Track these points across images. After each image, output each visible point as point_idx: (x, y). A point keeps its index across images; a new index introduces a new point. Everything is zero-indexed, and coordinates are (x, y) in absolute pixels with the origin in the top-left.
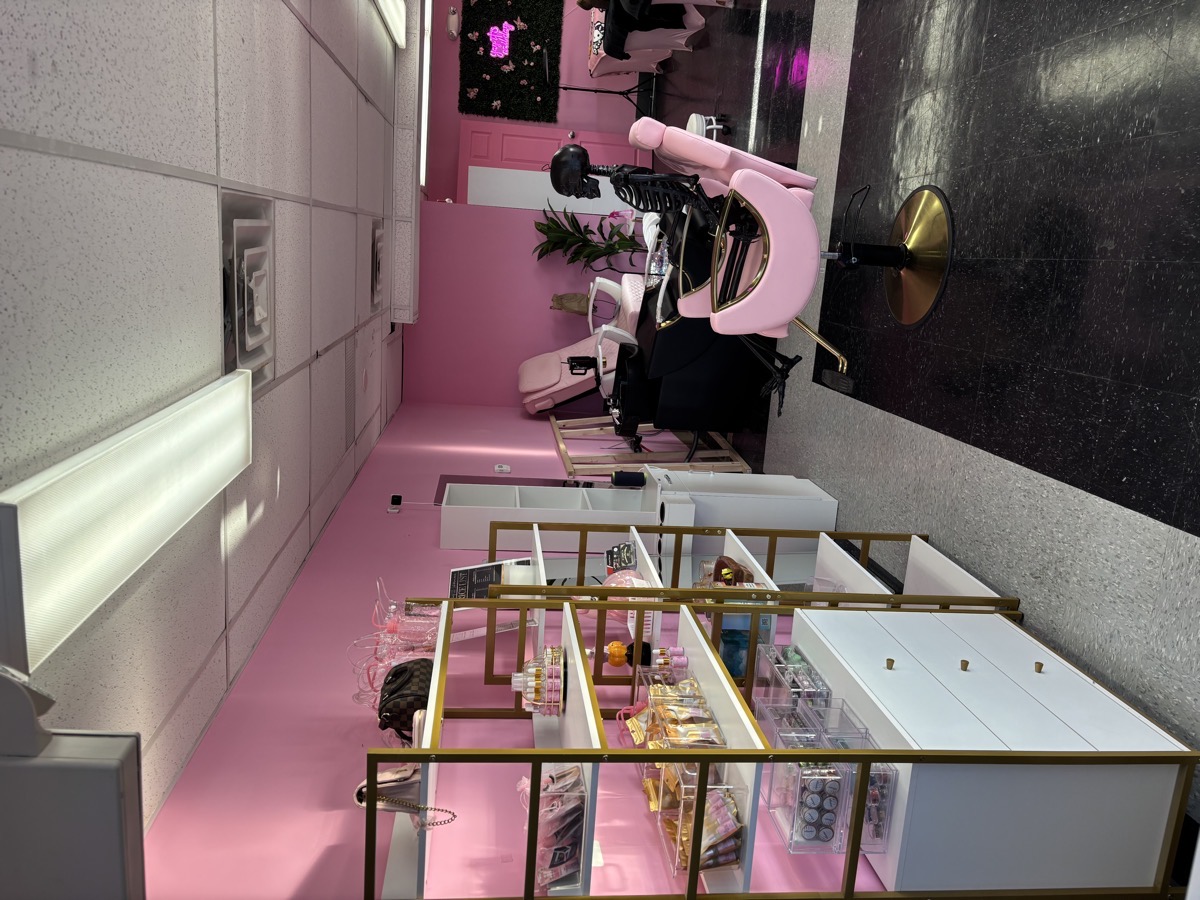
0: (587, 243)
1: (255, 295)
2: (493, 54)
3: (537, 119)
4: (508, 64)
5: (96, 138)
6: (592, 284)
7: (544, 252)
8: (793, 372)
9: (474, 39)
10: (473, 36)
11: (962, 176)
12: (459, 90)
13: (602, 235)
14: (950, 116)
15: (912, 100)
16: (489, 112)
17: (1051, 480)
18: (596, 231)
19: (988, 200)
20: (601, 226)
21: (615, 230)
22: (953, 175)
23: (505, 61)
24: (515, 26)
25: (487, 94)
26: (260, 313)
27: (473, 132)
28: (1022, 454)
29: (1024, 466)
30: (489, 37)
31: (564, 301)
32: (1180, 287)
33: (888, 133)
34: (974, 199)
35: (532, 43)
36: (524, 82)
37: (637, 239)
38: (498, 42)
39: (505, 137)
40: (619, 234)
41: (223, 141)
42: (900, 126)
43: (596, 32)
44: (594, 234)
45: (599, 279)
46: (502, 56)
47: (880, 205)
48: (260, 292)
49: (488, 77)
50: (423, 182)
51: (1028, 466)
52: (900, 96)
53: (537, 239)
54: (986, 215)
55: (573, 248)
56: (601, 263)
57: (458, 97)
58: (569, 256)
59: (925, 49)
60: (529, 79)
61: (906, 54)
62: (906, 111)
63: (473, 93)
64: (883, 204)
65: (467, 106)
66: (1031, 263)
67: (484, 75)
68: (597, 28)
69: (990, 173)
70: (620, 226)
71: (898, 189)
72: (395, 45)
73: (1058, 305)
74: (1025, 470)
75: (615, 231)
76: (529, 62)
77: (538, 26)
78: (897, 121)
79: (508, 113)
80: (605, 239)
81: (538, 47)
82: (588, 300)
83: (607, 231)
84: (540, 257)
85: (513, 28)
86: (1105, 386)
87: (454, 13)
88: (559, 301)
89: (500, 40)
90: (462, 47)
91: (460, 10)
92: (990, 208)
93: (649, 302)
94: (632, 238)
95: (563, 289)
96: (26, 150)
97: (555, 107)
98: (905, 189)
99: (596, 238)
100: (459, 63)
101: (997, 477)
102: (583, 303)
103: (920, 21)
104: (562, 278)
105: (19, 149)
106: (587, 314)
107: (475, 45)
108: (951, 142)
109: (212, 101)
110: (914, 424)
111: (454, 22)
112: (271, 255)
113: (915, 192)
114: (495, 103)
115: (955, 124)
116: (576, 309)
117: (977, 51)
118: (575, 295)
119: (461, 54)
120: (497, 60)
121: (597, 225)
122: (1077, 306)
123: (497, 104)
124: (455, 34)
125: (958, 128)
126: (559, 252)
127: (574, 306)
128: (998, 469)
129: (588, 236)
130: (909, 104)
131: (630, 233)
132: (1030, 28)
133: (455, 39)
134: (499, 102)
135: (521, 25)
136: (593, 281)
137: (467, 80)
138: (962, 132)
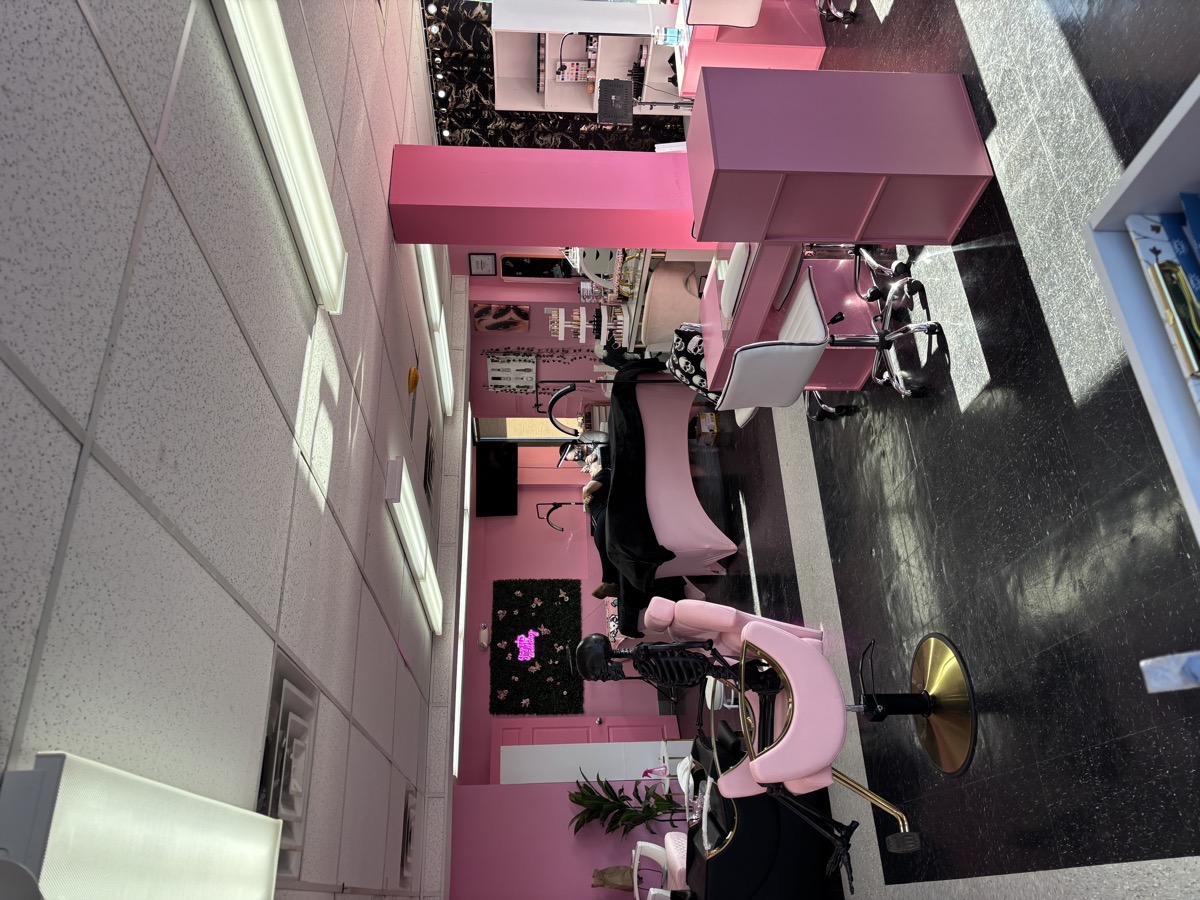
0: (623, 809)
1: (293, 766)
2: (521, 658)
3: (564, 712)
4: (534, 665)
5: (193, 535)
6: (634, 851)
7: (581, 824)
8: (854, 840)
9: (503, 647)
10: (502, 645)
11: (953, 613)
12: (489, 694)
13: (638, 798)
14: (926, 573)
15: (891, 575)
16: (519, 711)
17: (1154, 863)
18: (632, 797)
19: (982, 623)
20: (636, 790)
21: (651, 791)
22: (946, 616)
23: (532, 663)
24: (540, 632)
25: (517, 693)
26: (295, 785)
27: (504, 729)
28: (1114, 850)
29: (1123, 861)
30: (516, 644)
31: (606, 876)
32: (1170, 613)
33: (881, 609)
34: (970, 626)
35: (556, 645)
36: (550, 679)
37: (675, 798)
38: (525, 647)
39: (536, 731)
40: (656, 796)
41: (284, 609)
42: (889, 599)
43: (612, 624)
44: (631, 800)
45: (640, 844)
46: (529, 659)
47: (894, 674)
48: (299, 764)
49: (517, 679)
50: (456, 772)
51: (1126, 859)
52: (881, 576)
53: (570, 811)
54: (986, 635)
55: (611, 816)
56: (640, 829)
57: (488, 700)
58: (606, 826)
59: (888, 533)
60: (554, 676)
61: (874, 544)
62: (889, 586)
63: (503, 695)
64: (896, 671)
65: (497, 708)
66: (1041, 657)
67: (513, 677)
68: (613, 620)
69: (975, 600)
70: (655, 787)
71: (904, 651)
72: (433, 633)
73: (1080, 682)
74: (1125, 866)
75: (651, 793)
76: (554, 661)
77: (560, 630)
78: (885, 598)
79: (537, 709)
80: (641, 802)
81: (561, 647)
82: (632, 871)
83: (642, 793)
84: (576, 830)
85: (537, 634)
86: (1155, 735)
87: (485, 627)
88: (601, 878)
89: (526, 645)
90: (492, 655)
91: (490, 625)
92: (986, 627)
93: (694, 839)
94: (669, 797)
95: (604, 864)
96: (143, 506)
97: (581, 699)
98: (910, 648)
99: (634, 803)
100: (489, 669)
101: (1103, 889)
102: (627, 876)
103: (877, 516)
104: (601, 853)
105: (139, 503)
106: (632, 890)
107: (504, 652)
108: (934, 591)
109: (281, 571)
110: (1000, 877)
111: (485, 636)
112: (312, 734)
113: (919, 646)
114: (524, 702)
115: (932, 577)
116: (620, 884)
117: (929, 516)
118: (618, 867)
119: (491, 661)
120: (525, 662)
121: (633, 790)
122: (1096, 674)
123: (525, 702)
124: (485, 644)
125: (935, 577)
126: (596, 822)
127: (618, 880)
128: (1100, 881)
129: (625, 802)
130: (890, 580)
131: (666, 792)
132: (962, 481)
133: (485, 649)
134: (528, 700)
135: (544, 631)
136: (635, 847)
137: (497, 683)
138: (939, 578)
